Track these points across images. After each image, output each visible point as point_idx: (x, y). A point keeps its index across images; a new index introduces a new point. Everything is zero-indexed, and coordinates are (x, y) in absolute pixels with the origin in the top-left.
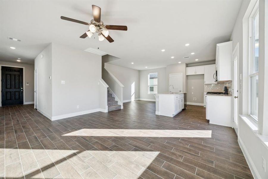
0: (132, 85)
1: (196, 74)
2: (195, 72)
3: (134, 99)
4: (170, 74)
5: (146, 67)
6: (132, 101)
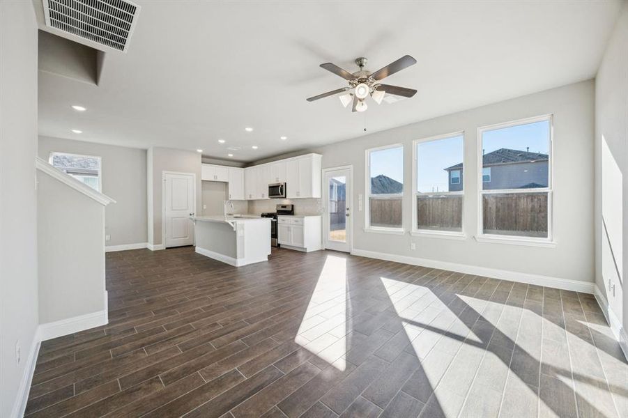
1: (217, 181)
2: (215, 177)
4: (164, 172)
5: (77, 132)
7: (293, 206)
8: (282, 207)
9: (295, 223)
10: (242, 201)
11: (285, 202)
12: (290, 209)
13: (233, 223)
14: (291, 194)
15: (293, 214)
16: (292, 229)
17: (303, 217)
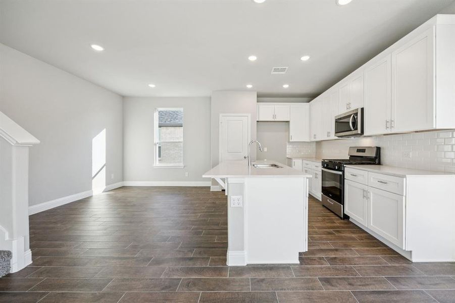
0: (94, 141)
1: (276, 120)
2: (274, 116)
3: (104, 187)
4: (221, 115)
5: (152, 86)
6: (94, 194)
7: (378, 149)
8: (359, 151)
9: (379, 185)
10: (308, 142)
11: (365, 142)
12: (374, 155)
13: (223, 180)
14: (373, 126)
15: (379, 164)
16: (371, 196)
17: (404, 176)
